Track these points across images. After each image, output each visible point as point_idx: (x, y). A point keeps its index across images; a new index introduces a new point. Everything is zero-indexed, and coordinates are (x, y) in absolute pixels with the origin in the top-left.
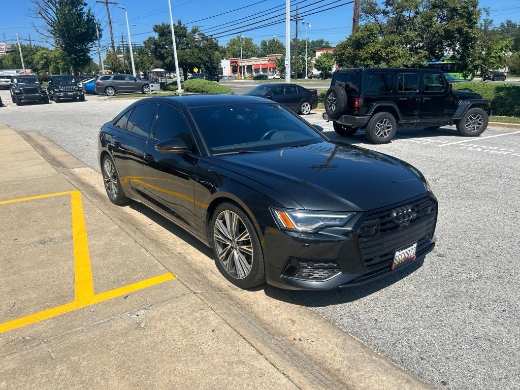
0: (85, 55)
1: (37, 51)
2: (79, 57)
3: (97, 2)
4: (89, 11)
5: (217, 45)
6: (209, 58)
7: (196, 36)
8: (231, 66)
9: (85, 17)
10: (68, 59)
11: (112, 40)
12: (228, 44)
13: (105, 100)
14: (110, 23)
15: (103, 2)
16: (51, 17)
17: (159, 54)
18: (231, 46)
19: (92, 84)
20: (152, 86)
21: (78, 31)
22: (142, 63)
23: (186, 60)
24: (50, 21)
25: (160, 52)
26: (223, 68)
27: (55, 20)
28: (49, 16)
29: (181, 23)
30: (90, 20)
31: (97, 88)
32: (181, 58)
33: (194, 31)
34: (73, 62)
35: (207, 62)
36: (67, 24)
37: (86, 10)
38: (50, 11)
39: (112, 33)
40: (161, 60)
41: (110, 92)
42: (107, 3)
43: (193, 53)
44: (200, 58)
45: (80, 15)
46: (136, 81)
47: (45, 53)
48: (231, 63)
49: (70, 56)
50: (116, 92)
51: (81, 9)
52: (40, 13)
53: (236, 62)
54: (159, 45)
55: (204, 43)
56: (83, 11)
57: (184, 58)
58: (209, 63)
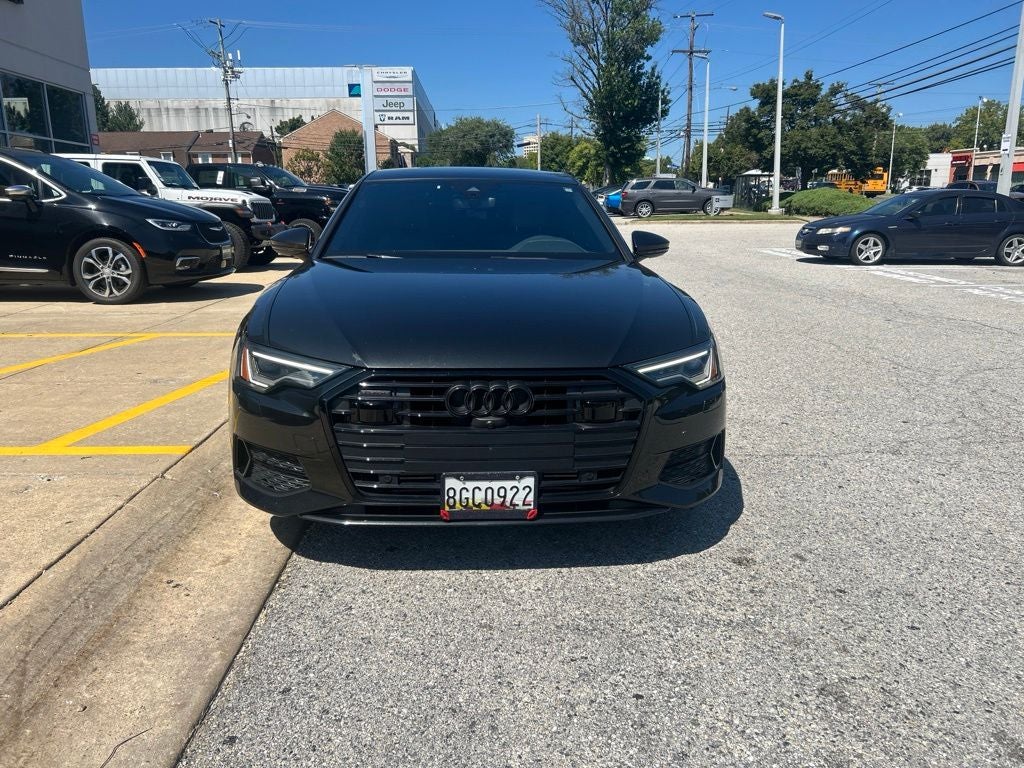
0: (632, 147)
1: (578, 143)
2: (621, 151)
3: (673, 52)
4: (653, 69)
5: (885, 117)
6: (860, 145)
7: (840, 100)
8: (953, 165)
9: (644, 80)
10: (603, 154)
11: (689, 120)
12: (958, 119)
13: (626, 224)
14: (691, 89)
15: (684, 52)
16: (590, 85)
17: (752, 140)
18: (967, 122)
19: (618, 197)
20: (718, 200)
21: (627, 106)
22: (729, 159)
23: (804, 150)
24: (586, 90)
25: (755, 136)
26: (933, 172)
27: (594, 87)
28: (587, 82)
29: (811, 76)
30: (653, 87)
31: (623, 204)
32: (797, 146)
33: (834, 91)
34: (611, 159)
35: (852, 152)
36: (610, 95)
37: (648, 67)
38: (589, 74)
39: (690, 106)
40: (757, 152)
41: (644, 210)
42: (691, 53)
43: (822, 137)
44: (840, 147)
45: (637, 77)
46: (694, 190)
47: (586, 148)
48: (955, 159)
49: (607, 148)
50: (654, 211)
51: (640, 67)
52: (572, 79)
53: (966, 158)
54: (757, 123)
55: (854, 115)
56: (643, 71)
57: (803, 146)
58: (856, 154)
